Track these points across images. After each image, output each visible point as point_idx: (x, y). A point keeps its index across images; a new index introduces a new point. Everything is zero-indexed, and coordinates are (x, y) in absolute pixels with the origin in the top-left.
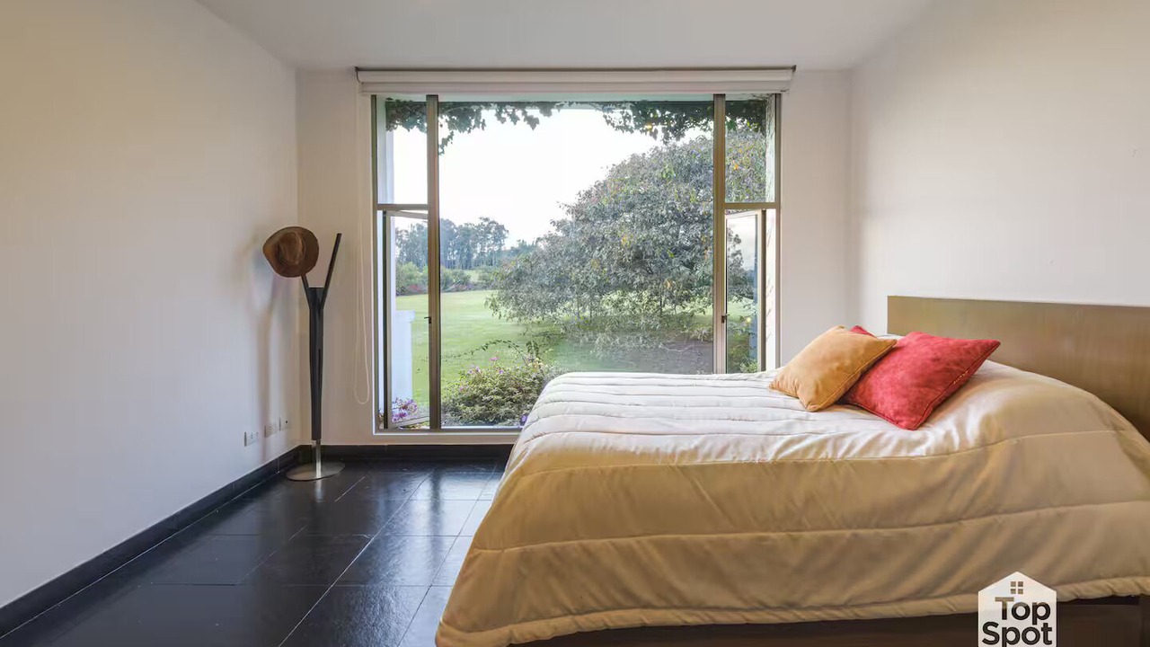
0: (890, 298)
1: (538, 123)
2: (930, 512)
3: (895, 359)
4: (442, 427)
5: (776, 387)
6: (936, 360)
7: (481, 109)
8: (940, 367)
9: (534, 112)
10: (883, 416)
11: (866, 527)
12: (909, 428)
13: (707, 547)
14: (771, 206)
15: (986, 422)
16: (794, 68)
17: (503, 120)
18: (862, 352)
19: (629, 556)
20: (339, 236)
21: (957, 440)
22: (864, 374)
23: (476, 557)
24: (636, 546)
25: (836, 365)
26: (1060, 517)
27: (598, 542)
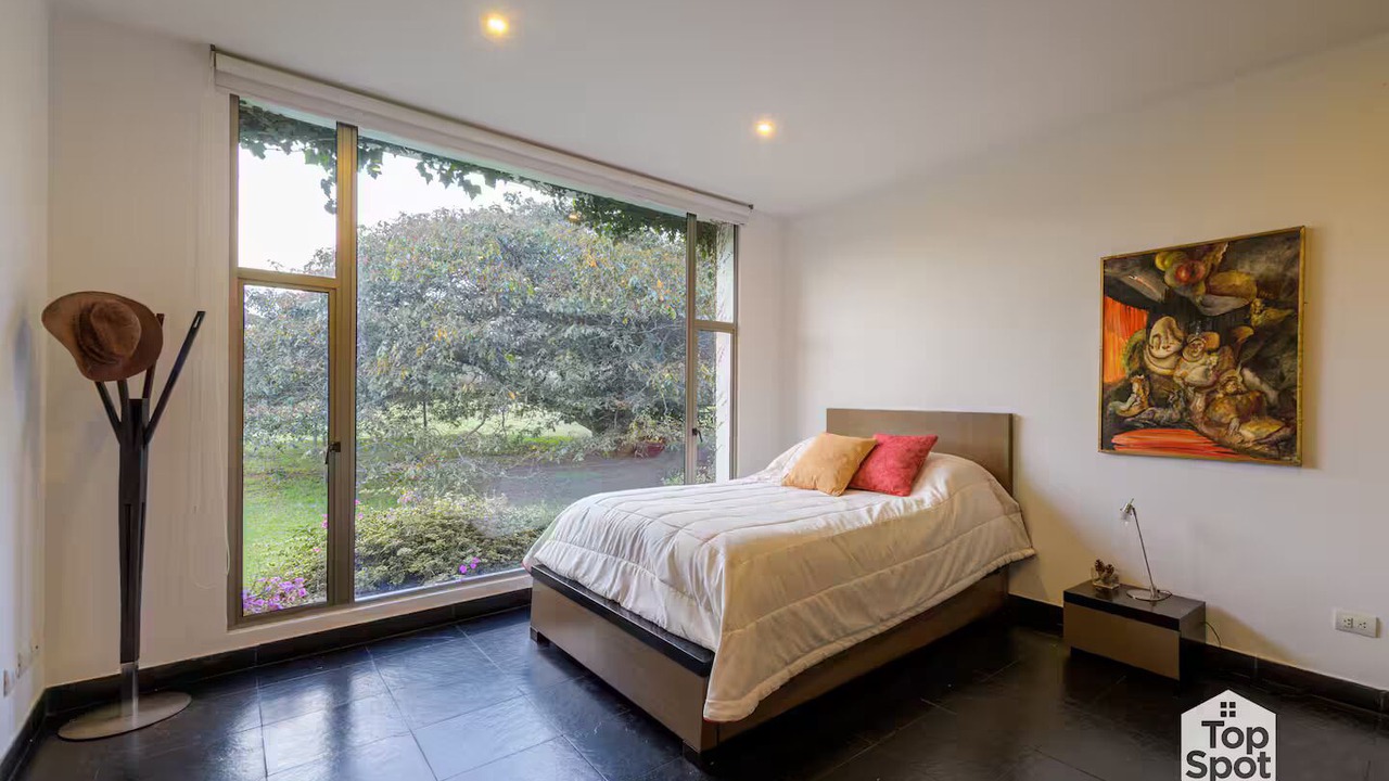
0: (829, 411)
1: (480, 192)
2: (940, 540)
3: (881, 452)
4: (356, 600)
5: (790, 483)
6: (909, 450)
7: (382, 150)
8: (912, 455)
9: (476, 178)
10: (884, 492)
11: (923, 554)
12: (905, 495)
13: (856, 589)
14: (724, 327)
15: (947, 483)
16: (751, 207)
17: (429, 178)
18: (859, 449)
19: (816, 609)
20: (200, 315)
21: (939, 496)
22: (862, 464)
23: (730, 638)
24: (817, 600)
25: (845, 460)
26: (980, 531)
27: (798, 604)
